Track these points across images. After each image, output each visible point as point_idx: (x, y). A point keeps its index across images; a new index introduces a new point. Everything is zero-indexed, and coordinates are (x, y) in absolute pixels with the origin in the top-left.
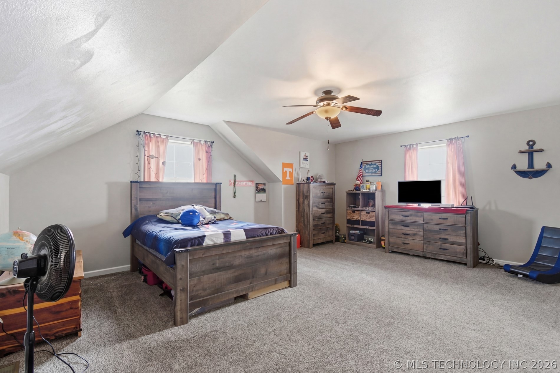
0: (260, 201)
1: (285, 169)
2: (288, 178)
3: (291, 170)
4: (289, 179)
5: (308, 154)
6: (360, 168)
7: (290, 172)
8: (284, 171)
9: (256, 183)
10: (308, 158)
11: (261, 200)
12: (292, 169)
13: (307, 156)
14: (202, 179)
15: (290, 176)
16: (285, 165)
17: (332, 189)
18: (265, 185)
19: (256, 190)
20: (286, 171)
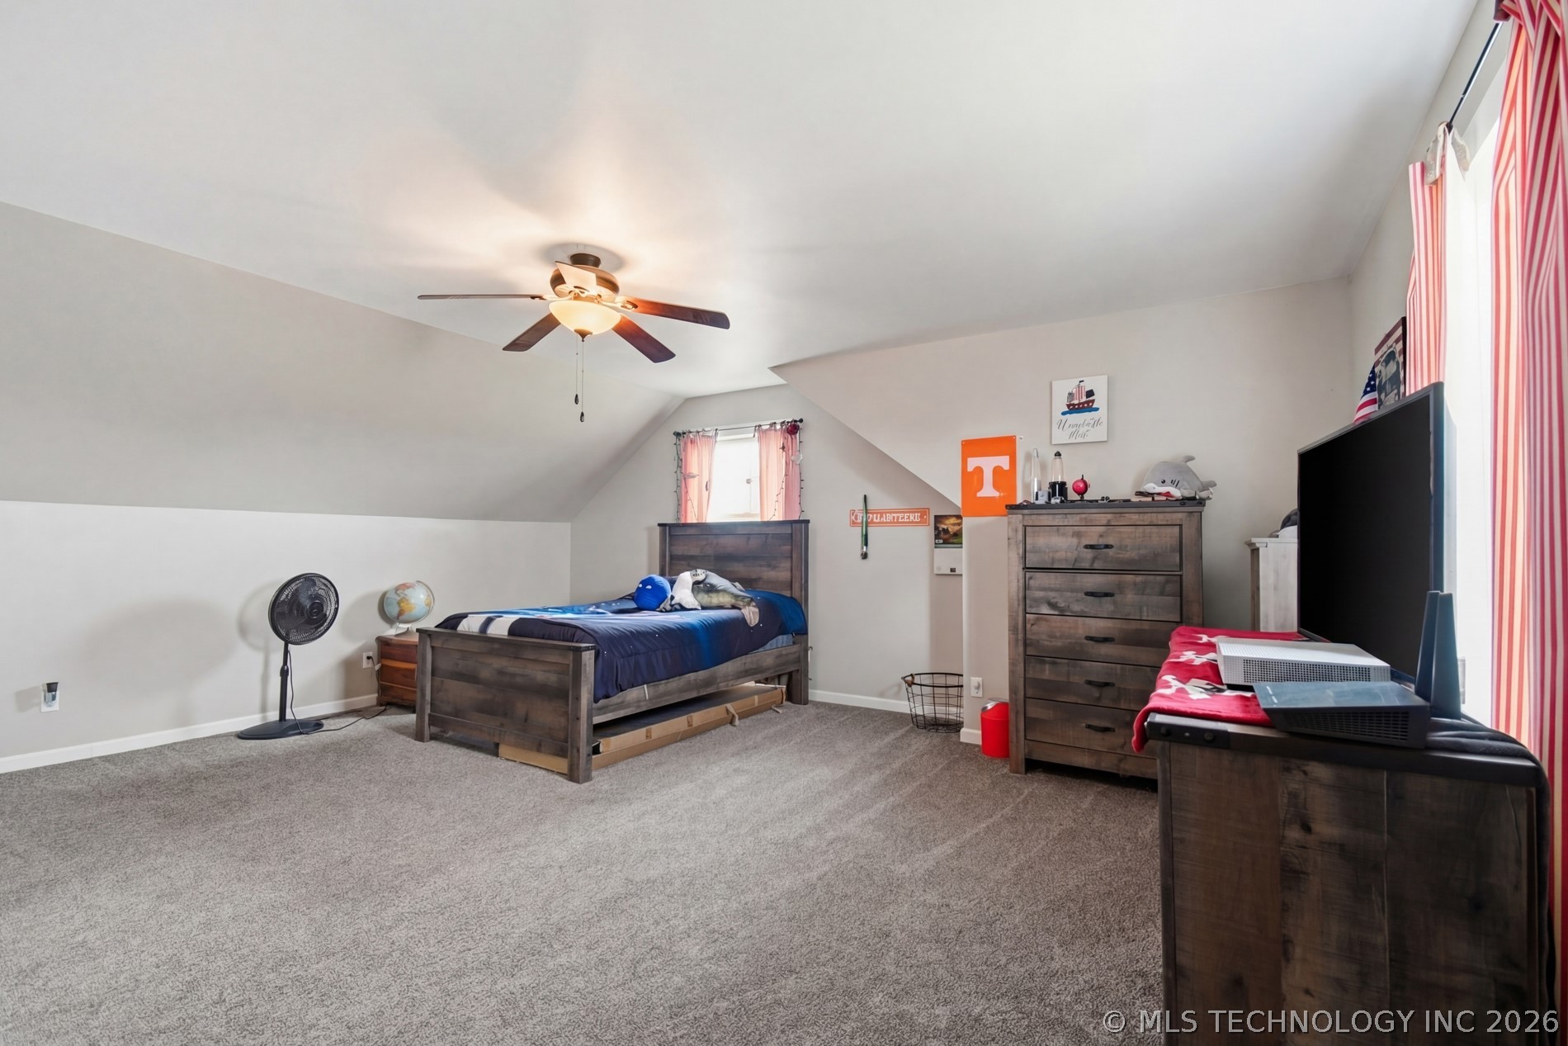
0: (949, 572)
1: (973, 463)
2: (988, 491)
3: (1003, 462)
4: (996, 494)
5: (1098, 384)
6: (1366, 393)
7: (997, 471)
8: (970, 468)
9: (936, 517)
10: (1100, 400)
11: (953, 570)
12: (1007, 458)
13: (1090, 393)
14: (775, 512)
15: (996, 486)
16: (972, 447)
17: (1177, 529)
18: (959, 521)
19: (937, 537)
20: (979, 471)
